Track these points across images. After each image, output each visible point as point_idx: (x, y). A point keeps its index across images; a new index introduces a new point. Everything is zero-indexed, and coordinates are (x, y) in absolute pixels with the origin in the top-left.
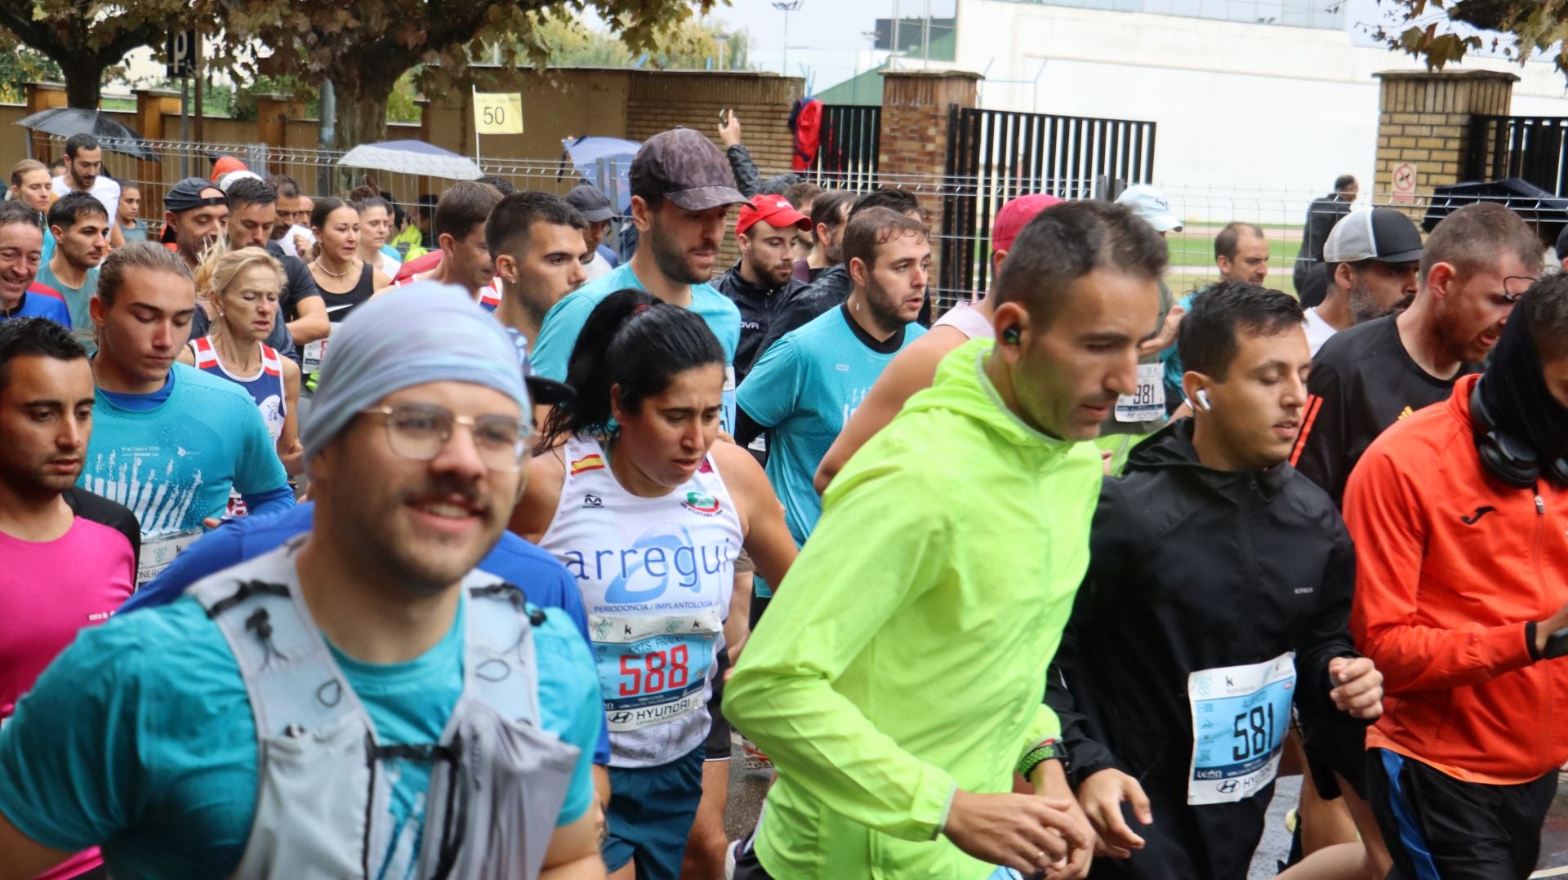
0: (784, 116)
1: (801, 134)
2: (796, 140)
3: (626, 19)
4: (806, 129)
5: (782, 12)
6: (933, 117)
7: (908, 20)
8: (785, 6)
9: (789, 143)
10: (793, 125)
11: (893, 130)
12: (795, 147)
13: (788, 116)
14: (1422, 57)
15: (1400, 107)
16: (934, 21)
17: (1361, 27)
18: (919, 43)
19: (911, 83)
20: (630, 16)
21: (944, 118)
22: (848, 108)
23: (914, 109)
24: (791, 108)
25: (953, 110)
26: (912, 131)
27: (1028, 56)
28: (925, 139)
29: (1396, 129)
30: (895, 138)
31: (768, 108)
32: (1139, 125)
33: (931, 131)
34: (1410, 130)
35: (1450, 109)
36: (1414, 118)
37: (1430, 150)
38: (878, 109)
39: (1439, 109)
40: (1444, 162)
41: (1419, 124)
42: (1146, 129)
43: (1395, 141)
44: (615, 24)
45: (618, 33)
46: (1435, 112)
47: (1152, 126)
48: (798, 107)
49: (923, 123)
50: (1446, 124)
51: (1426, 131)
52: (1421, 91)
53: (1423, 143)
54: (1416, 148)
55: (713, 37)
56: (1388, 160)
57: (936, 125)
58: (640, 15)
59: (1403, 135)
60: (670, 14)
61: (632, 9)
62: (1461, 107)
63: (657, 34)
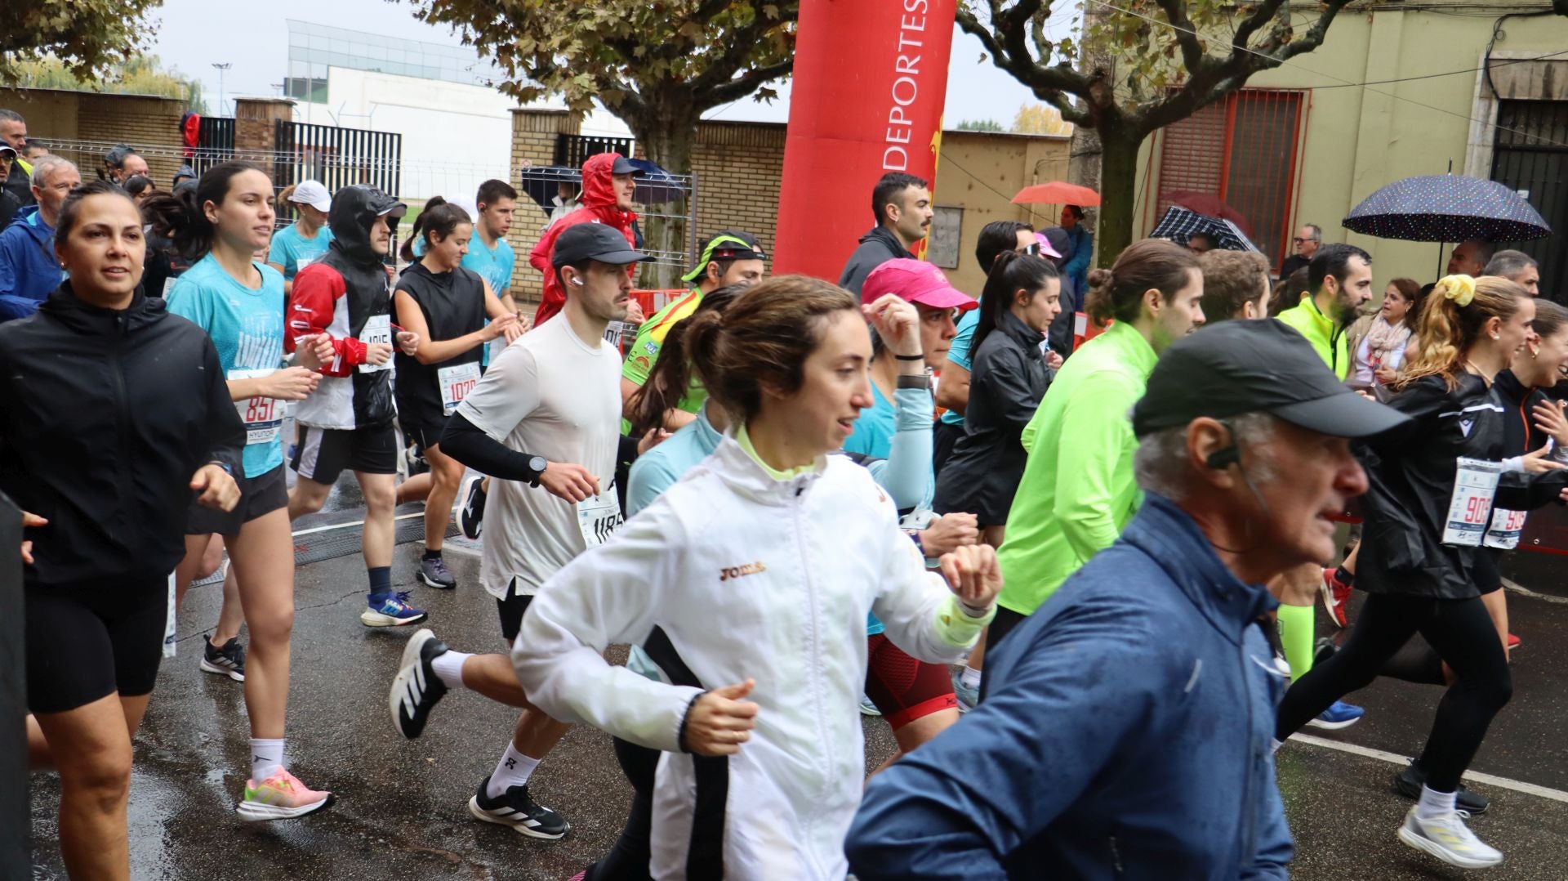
0: (177, 123)
1: (187, 134)
2: (185, 138)
3: (73, 59)
4: (190, 131)
5: (219, 70)
6: (266, 126)
8: (221, 66)
9: (180, 139)
10: (182, 129)
11: (242, 133)
12: (184, 142)
13: (179, 123)
14: (515, 98)
15: (523, 128)
16: (313, 80)
17: (479, 80)
18: (305, 91)
19: (253, 107)
20: (76, 58)
21: (273, 127)
22: (222, 120)
23: (255, 121)
24: (181, 118)
25: (278, 122)
26: (254, 134)
27: (372, 102)
28: (261, 138)
29: (521, 141)
30: (244, 138)
31: (166, 118)
32: (392, 135)
33: (265, 134)
34: (528, 141)
35: (548, 130)
36: (530, 135)
37: (539, 152)
38: (233, 120)
39: (542, 130)
40: (546, 159)
41: (532, 138)
42: (396, 138)
43: (520, 147)
44: (67, 63)
45: (68, 68)
46: (540, 132)
47: (399, 136)
48: (185, 117)
49: (260, 130)
50: (547, 139)
51: (536, 142)
52: (533, 120)
53: (535, 148)
54: (531, 151)
55: (178, 83)
56: (517, 157)
57: (268, 131)
58: (83, 59)
59: (524, 144)
60: (103, 59)
61: (77, 54)
62: (553, 129)
63: (95, 71)
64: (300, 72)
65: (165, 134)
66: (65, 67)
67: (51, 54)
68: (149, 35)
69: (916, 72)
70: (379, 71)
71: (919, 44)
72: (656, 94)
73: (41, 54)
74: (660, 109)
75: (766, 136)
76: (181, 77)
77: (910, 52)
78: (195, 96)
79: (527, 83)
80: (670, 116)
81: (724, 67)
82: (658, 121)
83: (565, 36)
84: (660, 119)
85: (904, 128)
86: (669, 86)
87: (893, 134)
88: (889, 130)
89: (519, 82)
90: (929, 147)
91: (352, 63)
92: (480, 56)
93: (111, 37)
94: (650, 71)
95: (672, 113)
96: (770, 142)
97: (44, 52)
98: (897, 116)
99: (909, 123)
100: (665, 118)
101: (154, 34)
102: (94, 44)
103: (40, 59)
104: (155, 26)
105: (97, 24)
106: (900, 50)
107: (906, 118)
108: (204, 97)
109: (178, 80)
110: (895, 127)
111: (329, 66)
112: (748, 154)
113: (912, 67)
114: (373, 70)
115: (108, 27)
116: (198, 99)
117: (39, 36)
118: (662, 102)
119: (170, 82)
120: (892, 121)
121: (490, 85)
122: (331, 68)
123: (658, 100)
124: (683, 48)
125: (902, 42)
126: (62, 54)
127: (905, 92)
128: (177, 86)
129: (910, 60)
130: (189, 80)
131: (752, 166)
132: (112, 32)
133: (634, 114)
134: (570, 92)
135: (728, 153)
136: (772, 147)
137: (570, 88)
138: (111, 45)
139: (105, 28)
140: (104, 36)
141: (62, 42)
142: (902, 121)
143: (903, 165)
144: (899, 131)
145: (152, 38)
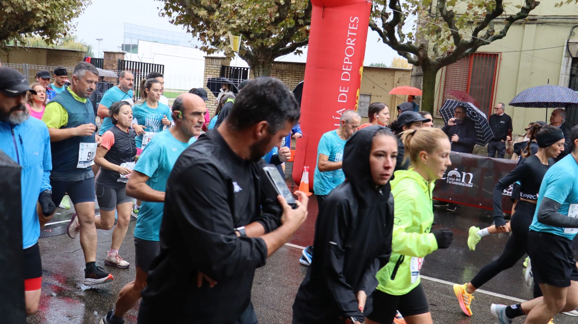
0: (82, 60)
3: (46, 37)
5: (98, 41)
8: (99, 40)
11: (106, 64)
14: (206, 52)
15: (209, 64)
16: (133, 45)
17: (193, 46)
18: (130, 49)
19: (110, 54)
21: (117, 62)
23: (111, 60)
25: (119, 60)
26: (110, 64)
27: (154, 53)
29: (208, 68)
30: (106, 66)
31: (78, 58)
32: (161, 65)
33: (114, 65)
34: (210, 68)
35: (218, 64)
36: (211, 66)
37: (214, 72)
38: (103, 59)
39: (216, 64)
40: (217, 75)
42: (162, 66)
43: (208, 70)
44: (43, 38)
45: (44, 40)
46: (215, 65)
47: (163, 66)
48: (85, 58)
49: (113, 63)
50: (217, 67)
51: (213, 68)
52: (213, 60)
53: (213, 71)
54: (212, 72)
56: (206, 74)
57: (115, 63)
58: (49, 36)
59: (209, 69)
60: (56, 37)
61: (47, 35)
62: (220, 64)
63: (53, 41)
64: (128, 42)
66: (42, 39)
67: (38, 34)
68: (73, 28)
69: (354, 44)
70: (157, 42)
71: (355, 34)
72: (258, 51)
73: (34, 35)
74: (259, 57)
75: (298, 67)
76: (85, 43)
77: (352, 37)
78: (90, 50)
79: (210, 47)
80: (263, 59)
81: (283, 42)
82: (258, 62)
83: (225, 30)
84: (259, 61)
85: (349, 65)
86: (263, 49)
87: (345, 67)
88: (344, 66)
89: (208, 47)
90: (359, 72)
91: (147, 39)
92: (193, 37)
93: (59, 29)
94: (256, 43)
95: (264, 59)
96: (300, 70)
97: (36, 34)
98: (347, 60)
99: (351, 63)
100: (261, 60)
101: (75, 28)
102: (53, 31)
103: (34, 36)
104: (75, 25)
105: (54, 24)
106: (348, 36)
107: (349, 62)
108: (93, 51)
109: (84, 44)
110: (346, 65)
111: (138, 40)
112: (291, 74)
113: (352, 43)
114: (155, 42)
115: (58, 25)
116: (91, 52)
117: (33, 28)
118: (260, 54)
119: (81, 45)
120: (345, 62)
121: (197, 47)
122: (139, 41)
123: (259, 54)
124: (268, 35)
125: (349, 33)
126: (42, 34)
127: (349, 52)
128: (83, 47)
129: (352, 40)
130: (87, 45)
131: (293, 78)
132: (60, 27)
133: (250, 59)
134: (226, 50)
135: (284, 73)
136: (300, 71)
137: (226, 49)
138: (59, 32)
139: (57, 26)
140: (57, 28)
141: (42, 31)
142: (348, 63)
143: (349, 79)
144: (347, 66)
145: (74, 29)
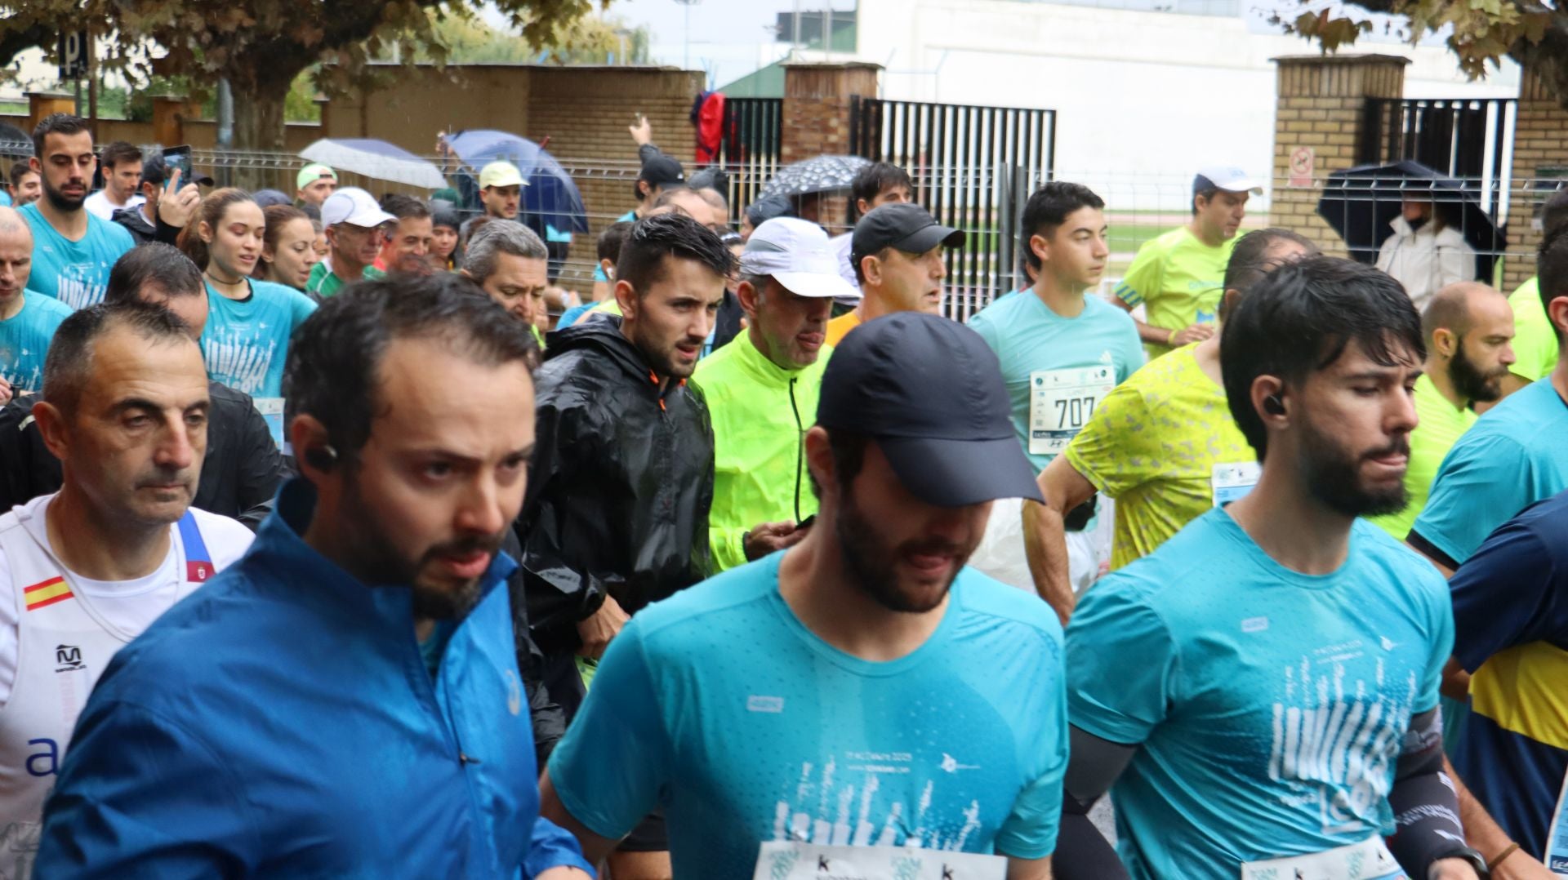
0: (686, 109)
1: (703, 128)
2: (698, 134)
4: (709, 122)
6: (835, 108)
7: (809, 13)
9: (692, 137)
10: (695, 118)
11: (795, 122)
12: (697, 140)
13: (689, 109)
14: (1315, 41)
15: (1297, 92)
16: (835, 13)
18: (820, 35)
19: (812, 76)
20: (530, 11)
21: (846, 109)
22: (749, 101)
24: (692, 101)
25: (855, 101)
26: (815, 122)
27: (929, 47)
28: (827, 130)
29: (1294, 114)
30: (797, 130)
31: (668, 102)
32: (1040, 113)
33: (833, 123)
34: (1307, 114)
35: (1344, 93)
36: (1310, 102)
37: (1328, 134)
38: (780, 101)
39: (1334, 93)
40: (1340, 145)
41: (1315, 108)
42: (1046, 117)
43: (1292, 126)
46: (1330, 96)
47: (1053, 114)
48: (700, 100)
49: (825, 115)
50: (1342, 108)
51: (1322, 114)
52: (1316, 75)
53: (1320, 126)
54: (1313, 132)
55: (614, 32)
56: (1285, 144)
57: (838, 116)
59: (1300, 119)
61: (531, 4)
62: (1355, 90)
65: (667, 129)
73: (473, 8)
121: (1274, 20)
126: (507, 5)
